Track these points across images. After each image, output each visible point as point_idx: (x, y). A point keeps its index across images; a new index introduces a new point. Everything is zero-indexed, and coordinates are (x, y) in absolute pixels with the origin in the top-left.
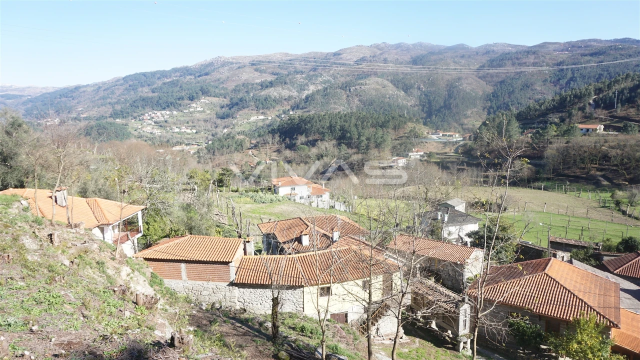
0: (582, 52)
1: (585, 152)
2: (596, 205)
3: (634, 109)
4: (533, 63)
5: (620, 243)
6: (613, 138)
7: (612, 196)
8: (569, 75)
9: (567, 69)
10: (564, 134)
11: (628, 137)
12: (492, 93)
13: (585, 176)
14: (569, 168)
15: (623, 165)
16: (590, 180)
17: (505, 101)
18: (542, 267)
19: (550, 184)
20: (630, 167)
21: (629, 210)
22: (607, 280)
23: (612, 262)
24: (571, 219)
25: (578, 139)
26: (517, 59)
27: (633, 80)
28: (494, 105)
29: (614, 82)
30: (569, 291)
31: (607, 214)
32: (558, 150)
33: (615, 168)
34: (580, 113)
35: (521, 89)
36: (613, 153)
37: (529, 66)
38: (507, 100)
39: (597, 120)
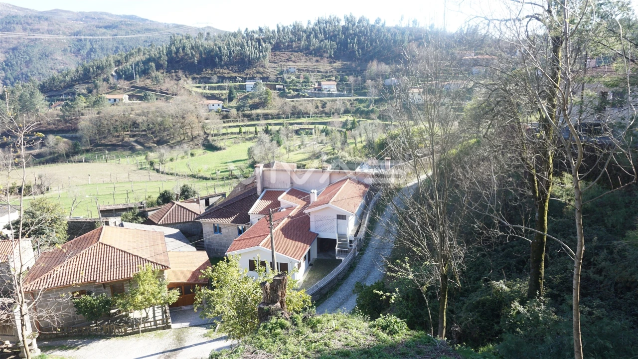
0: (97, 24)
1: (116, 121)
2: (135, 168)
3: (149, 80)
4: (48, 30)
5: (159, 198)
6: (137, 106)
7: (146, 158)
8: (88, 46)
9: (85, 40)
10: (94, 104)
11: (149, 104)
12: (5, 61)
13: (120, 143)
14: (105, 138)
15: (150, 129)
16: (126, 146)
17: (23, 71)
18: (96, 237)
19: (89, 155)
20: (155, 131)
21: (161, 168)
22: (154, 231)
23: (156, 215)
24: (116, 185)
25: (108, 109)
26: (28, 24)
27: (144, 54)
28: (9, 76)
29: (130, 56)
30: (125, 252)
31: (145, 174)
32: (90, 121)
33: (144, 133)
34: (105, 83)
35: (40, 58)
36: (140, 120)
37: (43, 33)
38: (25, 70)
39: (122, 91)
